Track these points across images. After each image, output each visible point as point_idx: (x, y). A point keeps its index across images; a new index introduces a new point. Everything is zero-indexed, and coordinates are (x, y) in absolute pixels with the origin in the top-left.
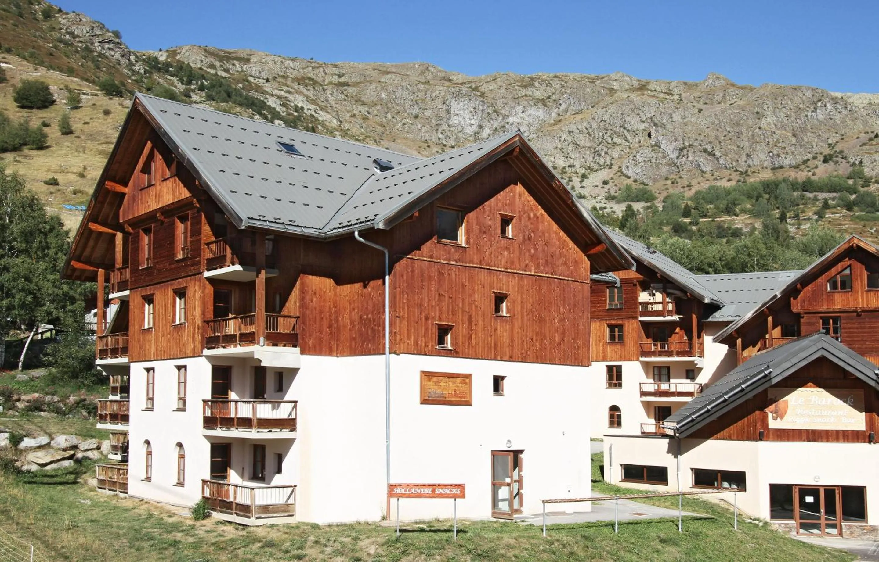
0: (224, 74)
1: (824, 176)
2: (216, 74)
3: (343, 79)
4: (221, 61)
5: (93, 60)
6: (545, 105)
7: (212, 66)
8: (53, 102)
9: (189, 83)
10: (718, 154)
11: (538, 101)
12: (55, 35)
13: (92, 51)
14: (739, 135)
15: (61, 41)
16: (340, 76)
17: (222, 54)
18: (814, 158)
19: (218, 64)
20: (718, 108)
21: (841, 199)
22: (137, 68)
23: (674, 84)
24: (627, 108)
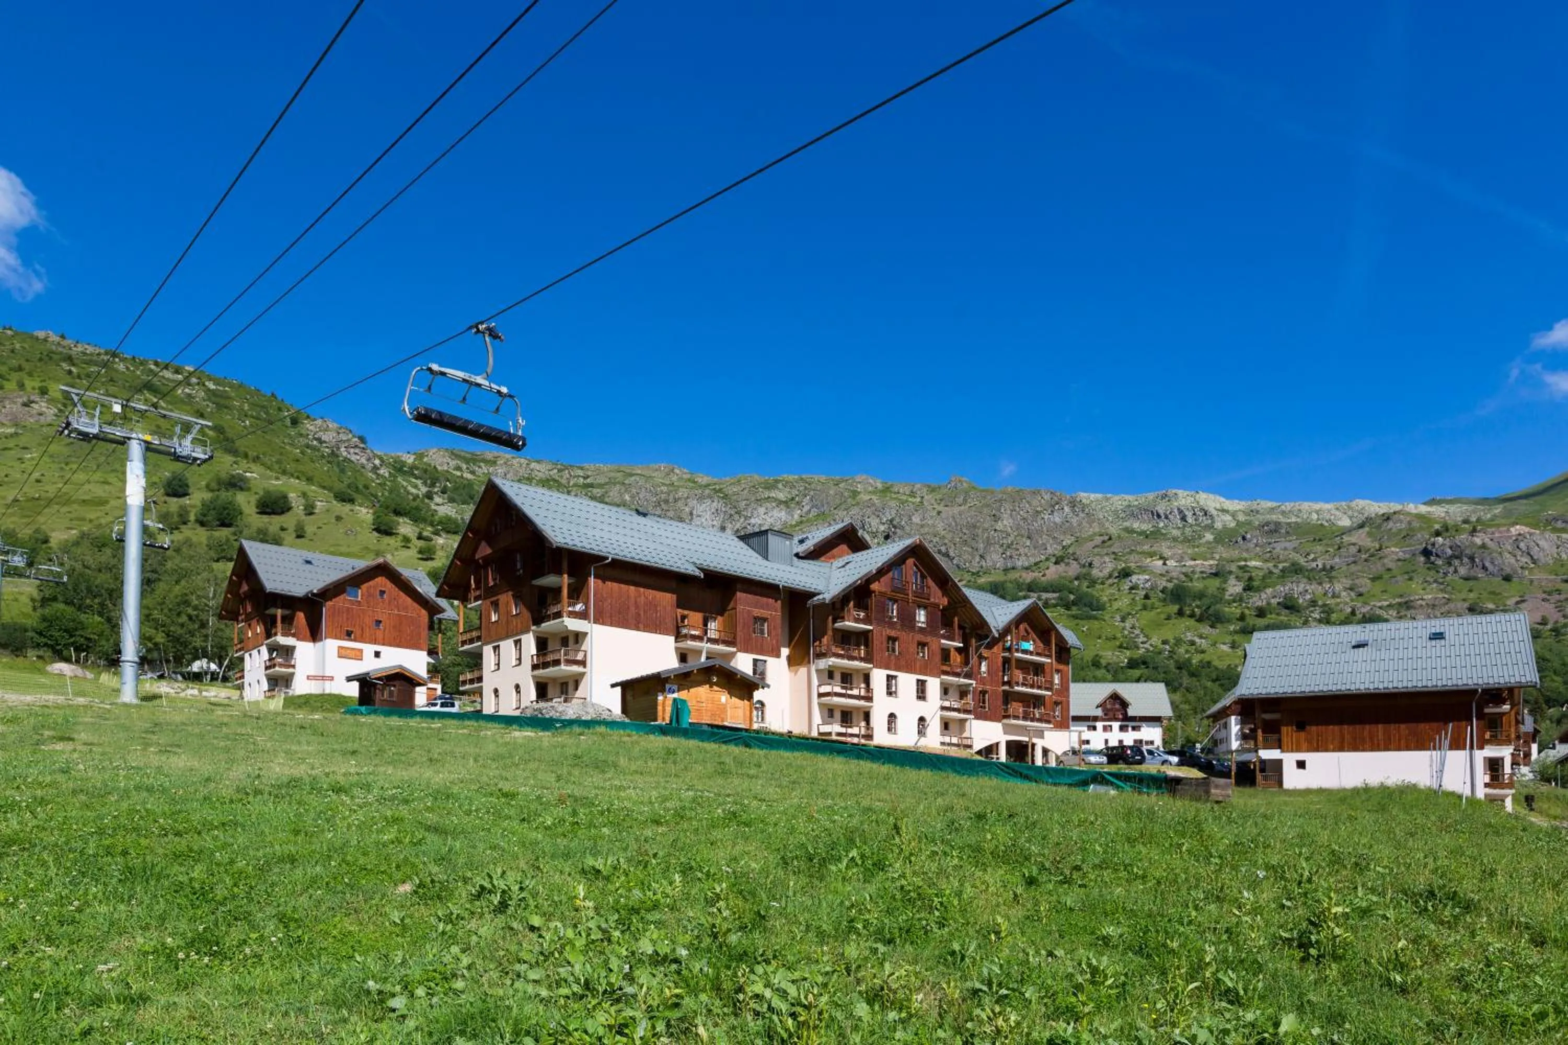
0: (469, 476)
1: (1055, 576)
2: (462, 477)
3: (588, 481)
4: (467, 463)
5: (338, 464)
6: (788, 507)
7: (458, 468)
8: (289, 509)
9: (433, 485)
10: (952, 554)
11: (781, 502)
12: (303, 441)
13: (338, 456)
14: (974, 537)
15: (308, 446)
16: (585, 478)
17: (468, 456)
18: (1047, 559)
19: (464, 466)
20: (956, 510)
21: (1061, 599)
22: (381, 472)
23: (918, 486)
24: (869, 512)
